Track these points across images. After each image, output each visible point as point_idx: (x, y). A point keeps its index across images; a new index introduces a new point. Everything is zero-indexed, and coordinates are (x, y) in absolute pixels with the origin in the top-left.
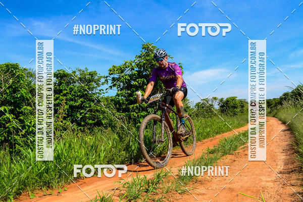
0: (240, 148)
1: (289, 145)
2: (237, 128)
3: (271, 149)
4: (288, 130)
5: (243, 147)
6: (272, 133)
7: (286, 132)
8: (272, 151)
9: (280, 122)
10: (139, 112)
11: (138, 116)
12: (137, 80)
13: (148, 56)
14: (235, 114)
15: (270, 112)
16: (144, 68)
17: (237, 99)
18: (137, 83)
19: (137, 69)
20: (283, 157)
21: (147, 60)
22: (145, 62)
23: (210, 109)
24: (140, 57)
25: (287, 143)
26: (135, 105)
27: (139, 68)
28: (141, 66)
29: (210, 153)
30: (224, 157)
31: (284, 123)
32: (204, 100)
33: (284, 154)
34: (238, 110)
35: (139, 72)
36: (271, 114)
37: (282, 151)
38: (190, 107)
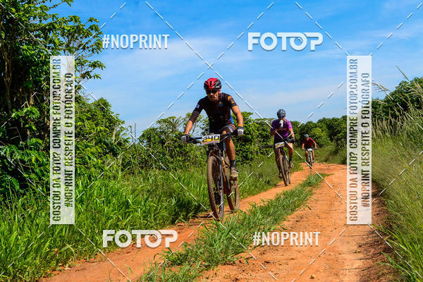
2: (251, 193)
4: (374, 195)
6: (336, 203)
8: (332, 249)
14: (246, 158)
15: (336, 152)
17: (253, 117)
20: (358, 264)
23: (180, 147)
29: (174, 263)
30: (210, 273)
32: (165, 121)
33: (361, 256)
34: (254, 147)
36: (338, 157)
37: (355, 248)
38: (126, 141)
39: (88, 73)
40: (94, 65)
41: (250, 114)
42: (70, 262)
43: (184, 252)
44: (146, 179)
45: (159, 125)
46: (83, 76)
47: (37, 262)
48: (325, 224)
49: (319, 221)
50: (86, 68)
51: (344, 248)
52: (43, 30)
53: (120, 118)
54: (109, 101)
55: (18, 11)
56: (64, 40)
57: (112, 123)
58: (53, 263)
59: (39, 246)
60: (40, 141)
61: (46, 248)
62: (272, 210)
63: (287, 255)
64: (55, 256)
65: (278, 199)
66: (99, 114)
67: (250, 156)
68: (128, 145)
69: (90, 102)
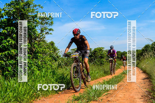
0: (104, 94)
1: (147, 92)
2: (103, 76)
3: (131, 95)
4: (147, 78)
5: (106, 93)
7: (146, 80)
8: (132, 97)
9: (141, 71)
10: (7, 60)
11: (6, 64)
12: (6, 28)
13: (17, 4)
14: (102, 63)
16: (14, 17)
18: (6, 32)
19: (7, 17)
21: (17, 9)
22: (14, 10)
24: (9, 5)
25: (145, 90)
26: (4, 53)
27: (9, 16)
28: (10, 14)
29: (76, 100)
31: (144, 72)
32: (73, 50)
33: (142, 100)
34: (104, 60)
35: (8, 20)
37: (140, 97)
38: (60, 56)
39: (48, 32)
40: (50, 30)
41: (103, 48)
42: (39, 98)
43: (79, 96)
44: (66, 69)
45: (71, 51)
46: (46, 33)
47: (28, 97)
48: (130, 88)
49: (127, 87)
50: (47, 31)
51: (136, 97)
52: (33, 17)
53: (58, 48)
54: (54, 42)
55: (24, 10)
56: (40, 21)
57: (55, 50)
58: (34, 98)
59: (29, 92)
60: (31, 55)
61: (31, 93)
62: (111, 82)
63: (116, 99)
64: (34, 95)
65: (113, 78)
66: (51, 46)
67: (103, 63)
68: (60, 57)
69: (48, 42)
